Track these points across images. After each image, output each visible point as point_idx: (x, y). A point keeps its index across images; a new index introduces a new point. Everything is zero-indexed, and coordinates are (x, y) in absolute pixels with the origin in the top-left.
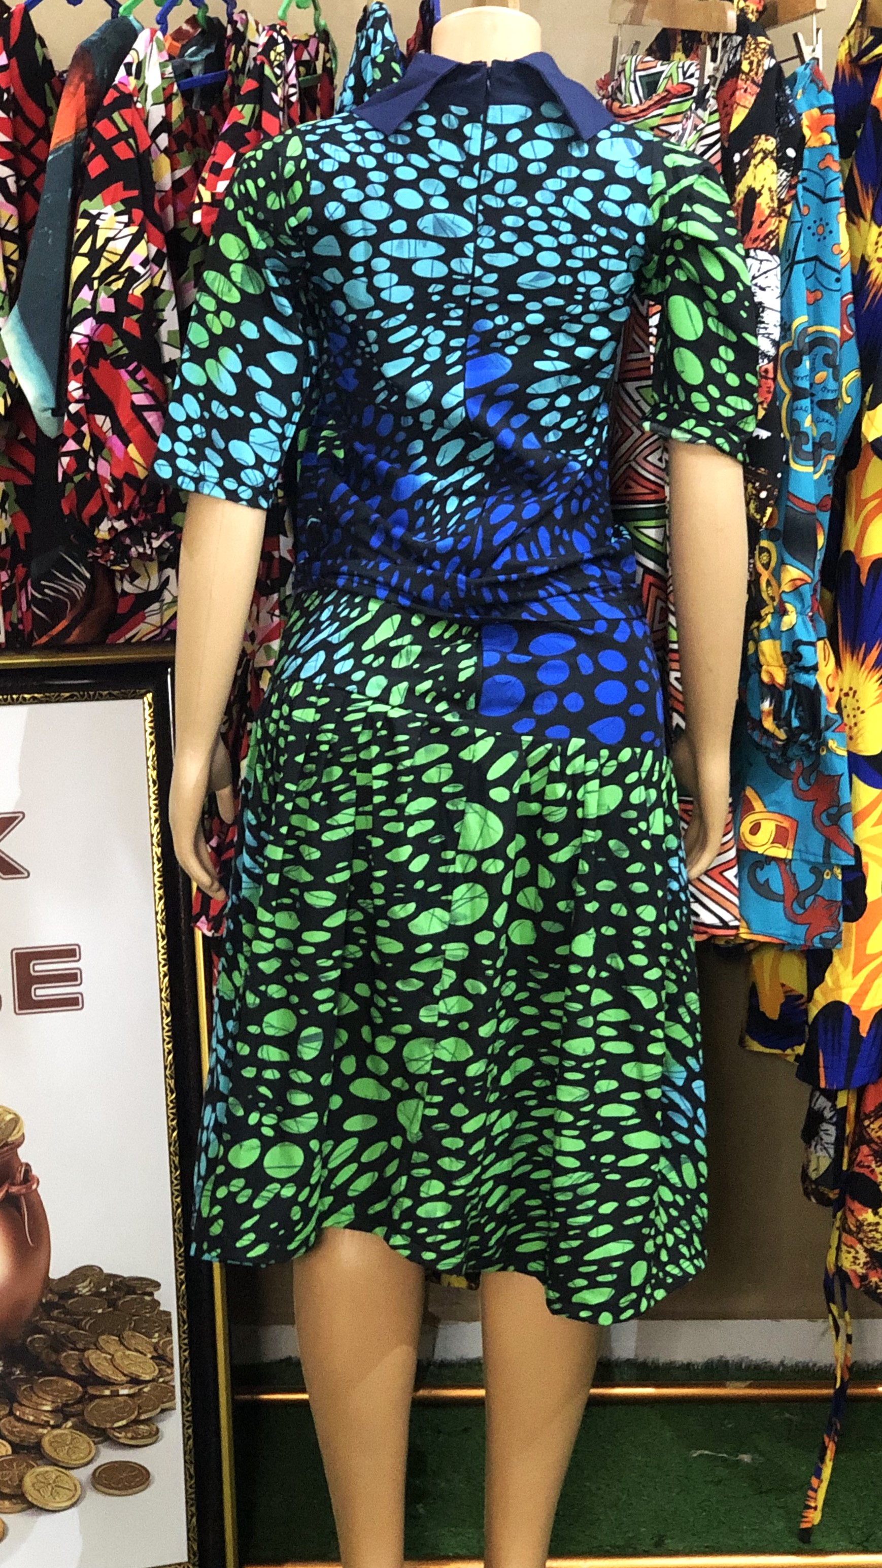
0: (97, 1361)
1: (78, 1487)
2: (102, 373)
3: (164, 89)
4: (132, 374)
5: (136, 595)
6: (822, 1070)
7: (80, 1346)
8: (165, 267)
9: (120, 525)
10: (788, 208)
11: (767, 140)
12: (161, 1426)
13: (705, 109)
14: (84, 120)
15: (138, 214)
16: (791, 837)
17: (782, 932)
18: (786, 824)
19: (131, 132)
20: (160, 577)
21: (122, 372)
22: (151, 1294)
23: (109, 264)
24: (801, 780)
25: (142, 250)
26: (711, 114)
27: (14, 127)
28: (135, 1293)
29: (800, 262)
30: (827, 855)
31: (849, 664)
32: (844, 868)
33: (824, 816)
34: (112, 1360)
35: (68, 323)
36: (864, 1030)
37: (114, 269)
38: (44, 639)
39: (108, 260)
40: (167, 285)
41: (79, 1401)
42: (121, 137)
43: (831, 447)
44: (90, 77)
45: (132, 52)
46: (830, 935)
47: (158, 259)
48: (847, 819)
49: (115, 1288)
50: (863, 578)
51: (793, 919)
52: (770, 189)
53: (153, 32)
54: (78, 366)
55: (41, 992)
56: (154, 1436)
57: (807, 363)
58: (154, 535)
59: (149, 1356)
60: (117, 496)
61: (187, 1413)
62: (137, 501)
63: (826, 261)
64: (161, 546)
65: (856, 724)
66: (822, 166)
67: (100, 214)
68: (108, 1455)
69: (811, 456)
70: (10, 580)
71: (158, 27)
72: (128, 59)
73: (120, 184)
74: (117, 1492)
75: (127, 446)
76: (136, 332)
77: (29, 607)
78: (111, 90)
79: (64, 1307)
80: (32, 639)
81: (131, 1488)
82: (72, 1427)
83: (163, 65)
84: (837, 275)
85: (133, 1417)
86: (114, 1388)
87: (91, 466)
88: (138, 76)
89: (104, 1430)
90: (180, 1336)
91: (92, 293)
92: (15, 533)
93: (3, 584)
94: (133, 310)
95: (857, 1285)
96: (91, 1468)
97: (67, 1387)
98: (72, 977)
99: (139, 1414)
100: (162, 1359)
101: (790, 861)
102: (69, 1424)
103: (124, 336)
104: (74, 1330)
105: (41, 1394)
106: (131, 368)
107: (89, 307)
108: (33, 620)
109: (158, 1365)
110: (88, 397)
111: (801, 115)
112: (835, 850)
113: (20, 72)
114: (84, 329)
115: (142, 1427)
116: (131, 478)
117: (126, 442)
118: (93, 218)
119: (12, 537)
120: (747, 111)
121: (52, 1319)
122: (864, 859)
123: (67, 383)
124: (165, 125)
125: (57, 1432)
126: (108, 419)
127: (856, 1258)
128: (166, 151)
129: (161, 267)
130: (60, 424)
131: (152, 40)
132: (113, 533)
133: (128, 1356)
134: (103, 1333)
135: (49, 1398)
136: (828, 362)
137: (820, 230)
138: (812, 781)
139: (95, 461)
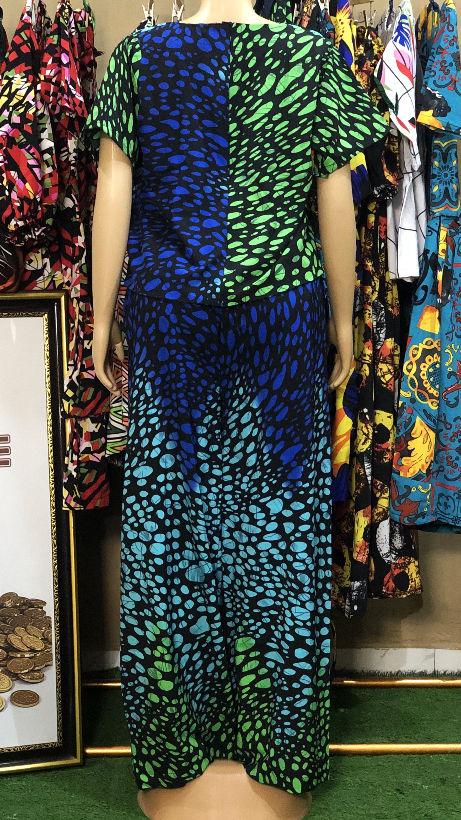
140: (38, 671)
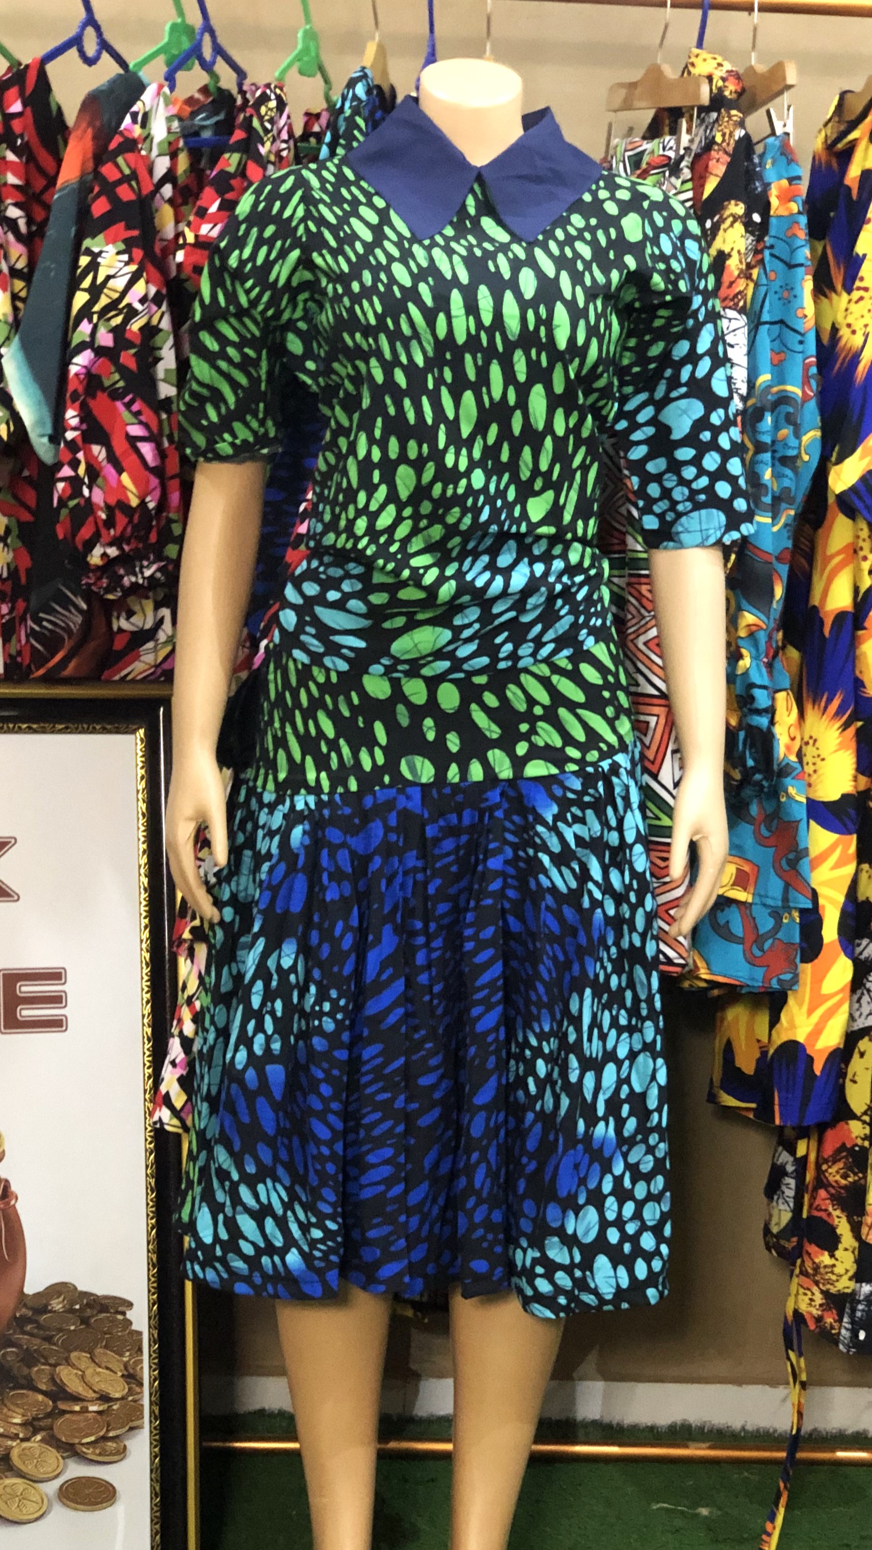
0: (69, 1377)
1: (45, 1500)
2: (99, 404)
3: (170, 143)
4: (128, 406)
5: (132, 633)
6: (777, 1108)
7: (52, 1361)
8: (164, 307)
9: (113, 552)
10: (755, 273)
11: (736, 205)
12: (127, 1443)
13: (678, 177)
14: (90, 165)
15: (138, 253)
16: (752, 879)
17: (740, 974)
18: (746, 868)
19: (134, 175)
20: (155, 616)
21: (119, 404)
22: (124, 1313)
23: (109, 301)
24: (762, 827)
25: (140, 288)
26: (683, 182)
27: (27, 173)
28: (108, 1312)
29: (766, 323)
30: (785, 899)
31: (811, 714)
32: (802, 912)
33: (784, 862)
34: (83, 1377)
35: (67, 353)
36: (818, 1068)
37: (113, 305)
38: (41, 672)
39: (107, 296)
40: (166, 324)
41: (49, 1415)
42: (125, 179)
43: (791, 501)
44: (98, 124)
45: (139, 103)
46: (787, 977)
47: (157, 300)
48: (804, 864)
49: (88, 1305)
50: (827, 631)
51: (752, 961)
52: (739, 252)
53: (161, 87)
54: (75, 396)
55: (27, 1013)
56: (122, 1453)
57: (768, 419)
58: (145, 563)
59: (120, 1374)
60: (110, 523)
61: (155, 1432)
62: (129, 529)
63: (790, 324)
64: (152, 576)
65: (815, 771)
66: (790, 234)
67: (101, 252)
68: (76, 1470)
69: (770, 508)
70: (11, 612)
71: (167, 83)
72: (135, 109)
73: (123, 224)
74: (82, 1507)
75: (120, 474)
76: (132, 365)
77: (28, 641)
78: (117, 136)
79: (36, 1322)
80: (29, 671)
81: (97, 1504)
82: (41, 1441)
83: (169, 119)
84: (799, 338)
85: (102, 1434)
86: (85, 1404)
87: (86, 492)
88: (144, 125)
89: (73, 1445)
90: (150, 1356)
91: (91, 326)
92: (16, 568)
93: (3, 616)
94: (131, 345)
95: (812, 1326)
96: (57, 1483)
97: (37, 1401)
98: (57, 1000)
99: (108, 1431)
100: (132, 1378)
101: (751, 904)
102: (39, 1437)
103: (123, 370)
104: (46, 1346)
105: (12, 1407)
106: (127, 399)
107: (88, 339)
108: (32, 654)
109: (128, 1383)
110: (84, 427)
111: (769, 184)
112: (792, 894)
113: (36, 122)
114: (81, 361)
115: (110, 1444)
116: (123, 506)
117: (120, 471)
118: (95, 256)
119: (13, 572)
120: (718, 179)
121: (24, 1333)
122: (821, 901)
123: (64, 413)
124: (170, 177)
125: (25, 1445)
126: (104, 451)
127: (811, 1300)
128: (171, 201)
129: (160, 307)
130: (57, 450)
131: (158, 94)
132: (106, 560)
133: (98, 1374)
134: (75, 1349)
135: (21, 1411)
136: (790, 420)
137: (786, 294)
138: (773, 829)
139: (90, 488)
140: (113, 1439)
